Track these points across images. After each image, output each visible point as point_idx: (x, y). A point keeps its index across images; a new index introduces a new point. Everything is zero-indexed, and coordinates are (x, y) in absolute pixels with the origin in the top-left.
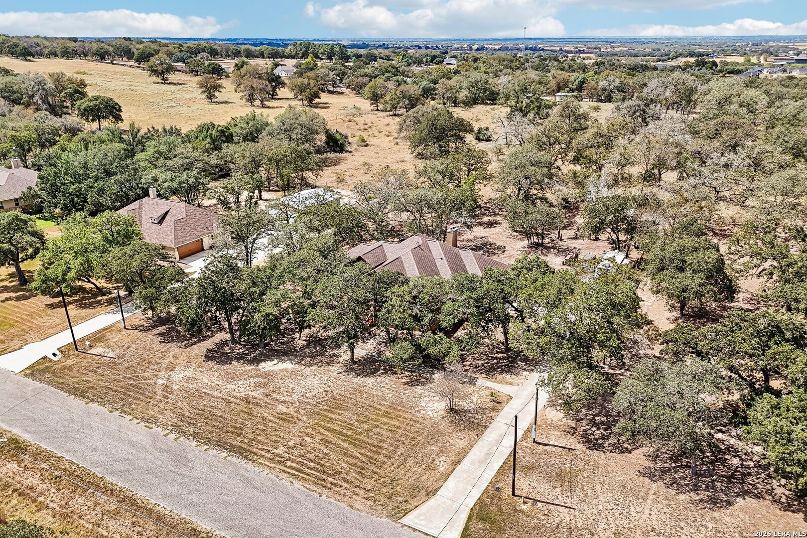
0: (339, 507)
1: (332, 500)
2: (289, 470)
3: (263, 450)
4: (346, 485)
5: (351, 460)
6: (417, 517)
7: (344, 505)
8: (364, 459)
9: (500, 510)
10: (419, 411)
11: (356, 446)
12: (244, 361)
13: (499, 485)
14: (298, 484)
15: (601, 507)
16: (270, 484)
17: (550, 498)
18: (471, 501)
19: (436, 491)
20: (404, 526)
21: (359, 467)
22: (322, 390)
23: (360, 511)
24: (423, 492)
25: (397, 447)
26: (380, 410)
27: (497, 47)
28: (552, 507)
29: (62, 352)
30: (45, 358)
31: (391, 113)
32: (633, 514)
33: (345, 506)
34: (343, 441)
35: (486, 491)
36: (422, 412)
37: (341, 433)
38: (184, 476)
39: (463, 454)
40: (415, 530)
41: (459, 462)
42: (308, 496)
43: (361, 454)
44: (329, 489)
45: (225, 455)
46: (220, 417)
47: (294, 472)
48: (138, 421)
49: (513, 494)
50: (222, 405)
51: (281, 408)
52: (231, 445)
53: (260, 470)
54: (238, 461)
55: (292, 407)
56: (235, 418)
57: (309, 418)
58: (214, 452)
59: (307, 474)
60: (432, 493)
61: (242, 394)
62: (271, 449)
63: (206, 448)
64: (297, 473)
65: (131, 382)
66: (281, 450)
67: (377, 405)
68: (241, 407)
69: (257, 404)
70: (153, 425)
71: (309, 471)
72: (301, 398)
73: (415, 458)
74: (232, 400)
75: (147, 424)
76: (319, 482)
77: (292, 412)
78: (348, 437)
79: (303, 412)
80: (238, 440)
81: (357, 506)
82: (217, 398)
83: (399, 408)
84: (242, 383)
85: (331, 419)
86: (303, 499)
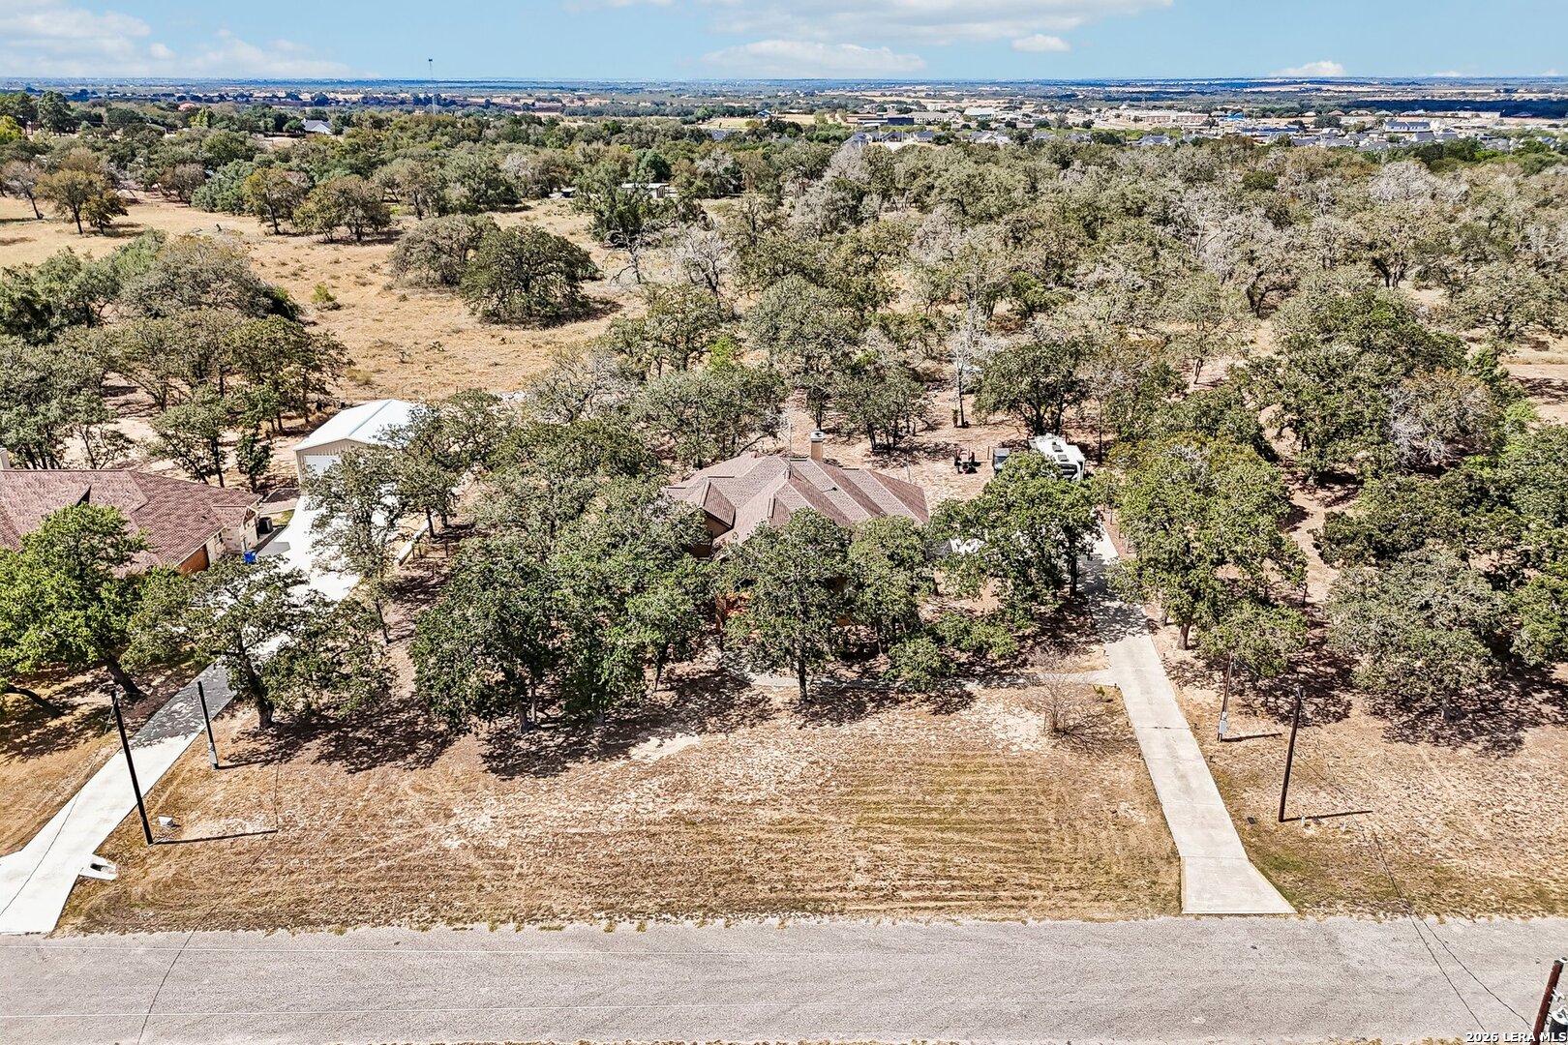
0: (1075, 928)
1: (1047, 922)
2: (921, 904)
3: (828, 889)
4: (1039, 894)
5: (995, 856)
6: (1199, 898)
7: (1078, 922)
8: (1007, 847)
9: (1285, 847)
10: (1006, 749)
11: (971, 831)
12: (591, 756)
13: (1247, 815)
14: (966, 920)
16: (917, 936)
17: (1330, 808)
18: (1235, 851)
19: (1174, 852)
20: (1199, 916)
21: (1017, 861)
23: (1111, 920)
24: (1160, 863)
25: (1036, 812)
26: (942, 765)
27: (355, 98)
29: (112, 857)
30: (81, 881)
31: (321, 237)
33: (1080, 922)
34: (942, 831)
35: (1238, 829)
36: (1014, 748)
37: (918, 821)
39: (1146, 789)
40: (1220, 916)
41: (1157, 805)
42: (1006, 930)
43: (994, 841)
44: (1022, 907)
45: (773, 921)
46: (670, 864)
47: (932, 904)
48: (512, 925)
49: (1281, 820)
50: (646, 844)
51: (765, 814)
52: (762, 902)
53: (872, 921)
54: (813, 921)
55: (785, 807)
56: (701, 856)
57: (838, 815)
58: (747, 923)
59: (957, 900)
60: (1173, 857)
61: (662, 814)
62: (841, 883)
63: (720, 922)
64: (940, 904)
65: (382, 864)
66: (861, 880)
67: (928, 760)
68: (687, 835)
69: (711, 822)
70: (557, 923)
71: (954, 894)
72: (783, 787)
73: (1083, 818)
74: (653, 829)
75: (541, 924)
76: (992, 903)
77: (795, 815)
78: (940, 822)
79: (814, 808)
80: (762, 891)
81: (1097, 916)
82: (616, 835)
83: (969, 753)
84: (633, 795)
85: (878, 803)
86: (1003, 937)
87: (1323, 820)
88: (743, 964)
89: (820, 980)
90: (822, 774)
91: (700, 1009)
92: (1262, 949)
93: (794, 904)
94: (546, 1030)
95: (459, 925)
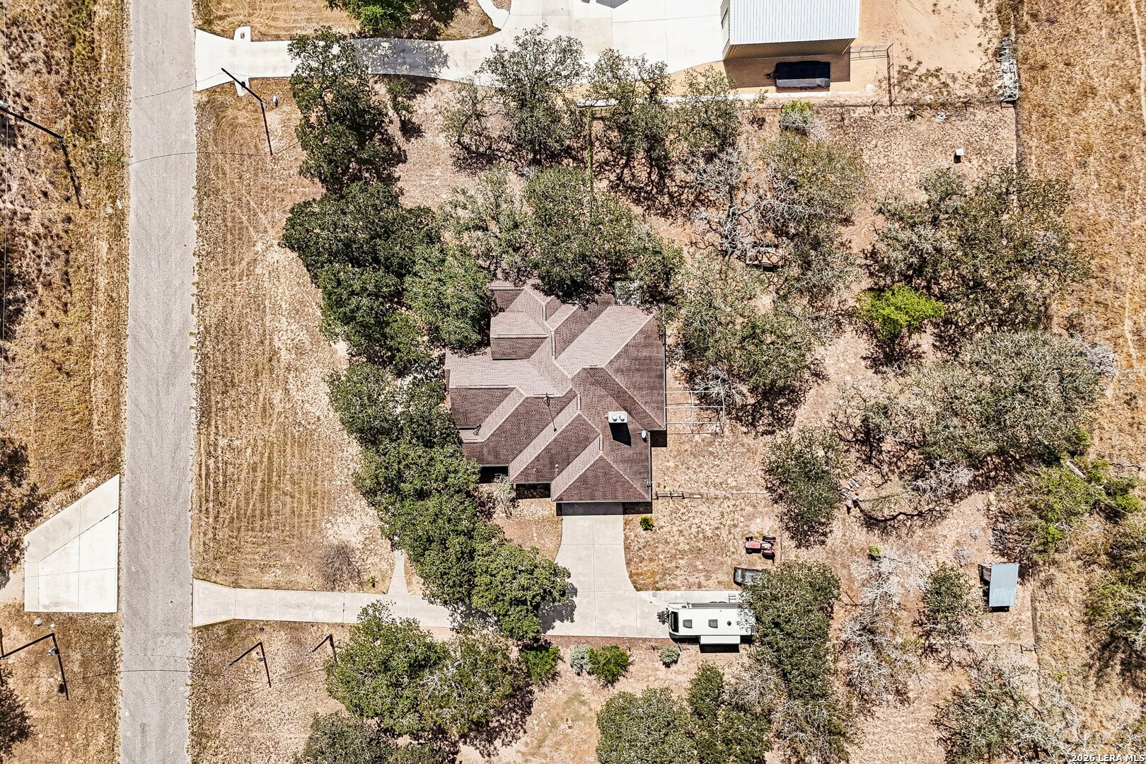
0: (186, 532)
1: (190, 521)
2: (203, 468)
3: (217, 427)
4: (211, 520)
5: (242, 504)
6: (205, 589)
7: (190, 533)
8: (250, 511)
9: (244, 639)
10: (329, 521)
11: (262, 495)
13: (267, 628)
14: (192, 486)
15: (280, 705)
16: (182, 465)
17: (272, 669)
18: (242, 616)
19: (241, 587)
20: (192, 585)
21: (239, 514)
22: (317, 414)
23: (191, 548)
24: (233, 579)
25: (276, 528)
26: (316, 485)
28: (264, 672)
32: (286, 727)
33: (189, 535)
34: (263, 481)
35: (257, 622)
36: (329, 525)
37: (271, 472)
38: (158, 395)
39: (291, 586)
40: (192, 595)
41: (278, 588)
42: (185, 502)
43: (254, 506)
44: (200, 511)
45: (194, 404)
46: (240, 354)
47: (203, 473)
48: (196, 291)
49: (261, 643)
50: (256, 339)
51: (277, 396)
52: (208, 400)
53: (193, 447)
54: (193, 420)
55: (283, 405)
56: (245, 367)
57: (276, 431)
58: (193, 393)
59: (206, 484)
60: (236, 585)
61: (277, 344)
62: (221, 432)
63: (195, 381)
64: (203, 476)
65: (244, 218)
66: (222, 442)
67: (319, 479)
68: (261, 360)
69: (271, 371)
70: (196, 310)
71: (211, 484)
72: (300, 403)
73: (270, 551)
74: (267, 342)
75: (196, 304)
76: (203, 499)
77: (276, 411)
78: (270, 481)
79: (282, 419)
80: (216, 397)
81: (193, 543)
82: (263, 325)
83: (326, 502)
84: (293, 327)
85: (284, 451)
86: (181, 500)
87: (263, 663)
88: (168, 393)
89: (158, 425)
90: (309, 423)
91: (144, 378)
92: (171, 605)
93: (205, 413)
94: (135, 320)
95: (197, 268)
